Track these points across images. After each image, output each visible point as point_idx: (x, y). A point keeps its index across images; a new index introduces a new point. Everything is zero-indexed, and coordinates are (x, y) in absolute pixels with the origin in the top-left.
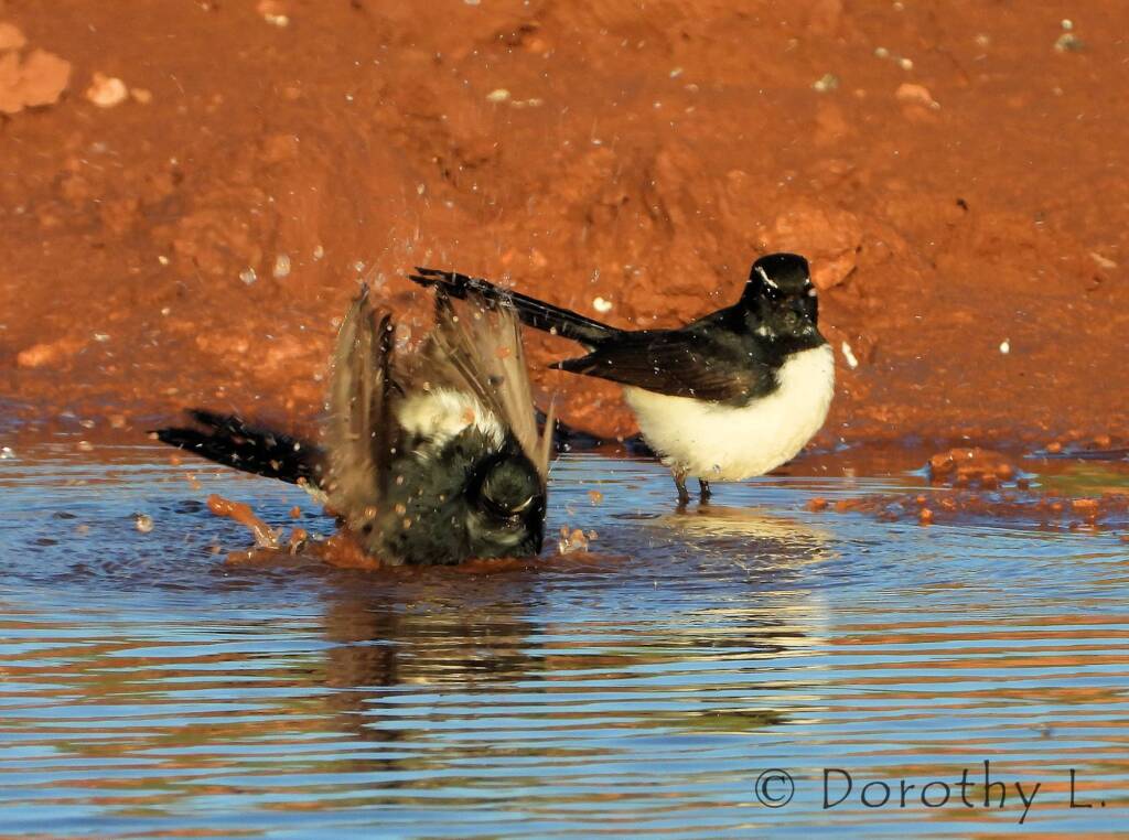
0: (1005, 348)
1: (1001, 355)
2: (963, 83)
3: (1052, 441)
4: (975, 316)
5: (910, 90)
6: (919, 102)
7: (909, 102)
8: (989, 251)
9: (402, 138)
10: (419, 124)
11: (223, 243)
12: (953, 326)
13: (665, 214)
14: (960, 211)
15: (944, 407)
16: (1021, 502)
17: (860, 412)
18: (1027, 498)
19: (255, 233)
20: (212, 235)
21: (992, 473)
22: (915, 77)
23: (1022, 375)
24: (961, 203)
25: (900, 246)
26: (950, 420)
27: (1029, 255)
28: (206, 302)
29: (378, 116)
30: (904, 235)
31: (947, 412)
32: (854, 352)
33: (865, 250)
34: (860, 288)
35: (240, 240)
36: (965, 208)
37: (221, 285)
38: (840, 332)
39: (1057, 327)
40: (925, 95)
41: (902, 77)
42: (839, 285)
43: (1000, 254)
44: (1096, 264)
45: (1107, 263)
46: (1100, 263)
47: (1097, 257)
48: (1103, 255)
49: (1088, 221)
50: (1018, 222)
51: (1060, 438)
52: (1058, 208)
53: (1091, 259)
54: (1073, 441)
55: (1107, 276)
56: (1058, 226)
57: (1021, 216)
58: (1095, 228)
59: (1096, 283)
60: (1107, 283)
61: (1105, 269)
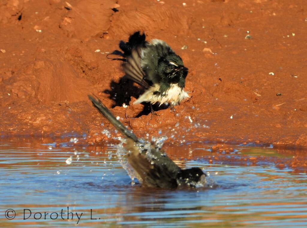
0: (231, 117)
1: (231, 119)
2: (220, 47)
3: (244, 142)
4: (224, 109)
5: (206, 49)
6: (209, 52)
7: (206, 52)
8: (228, 91)
9: (72, 62)
10: (76, 58)
11: (24, 90)
12: (217, 112)
14: (219, 81)
15: (215, 133)
19: (33, 88)
20: (22, 88)
21: (228, 150)
22: (208, 46)
23: (236, 124)
24: (220, 79)
25: (204, 90)
26: (217, 136)
27: (238, 93)
28: (20, 105)
29: (66, 56)
30: (205, 88)
31: (216, 134)
32: (191, 118)
33: (194, 92)
34: (193, 102)
35: (29, 89)
36: (221, 80)
37: (24, 101)
38: (188, 113)
39: (245, 112)
40: (211, 51)
41: (204, 46)
42: (187, 101)
43: (230, 93)
44: (255, 95)
45: (259, 95)
46: (257, 95)
47: (256, 94)
48: (257, 93)
49: (253, 84)
50: (235, 84)
51: (247, 141)
52: (245, 80)
53: (254, 94)
54: (250, 142)
55: (259, 99)
56: (245, 85)
57: (236, 83)
58: (255, 86)
59: (256, 100)
60: (259, 100)
61: (258, 97)
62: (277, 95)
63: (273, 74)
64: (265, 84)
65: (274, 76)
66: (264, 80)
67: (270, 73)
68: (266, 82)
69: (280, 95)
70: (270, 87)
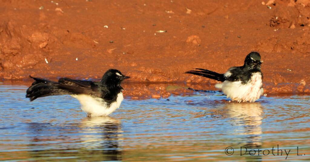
0: (77, 59)
1: (76, 61)
2: (68, 8)
3: (86, 78)
4: (71, 53)
5: (58, 9)
6: (60, 11)
7: (57, 11)
8: (74, 40)
12: (67, 55)
14: (68, 33)
15: (65, 71)
17: (48, 72)
22: (59, 7)
23: (80, 64)
24: (68, 31)
25: (56, 39)
26: (66, 73)
27: (82, 41)
30: (57, 37)
31: (65, 72)
32: (47, 60)
33: (49, 40)
34: (48, 48)
38: (44, 56)
39: (87, 55)
41: (56, 6)
42: (45, 47)
43: (76, 41)
44: (94, 43)
45: (97, 43)
47: (95, 41)
48: (96, 41)
49: (93, 34)
50: (79, 34)
51: (88, 77)
52: (87, 32)
53: (93, 42)
54: (90, 77)
55: (97, 45)
56: (87, 35)
57: (80, 33)
58: (94, 36)
59: (95, 46)
61: (96, 44)
62: (110, 42)
63: (107, 27)
64: (101, 35)
65: (108, 28)
66: (100, 31)
67: (105, 26)
68: (102, 33)
69: (112, 42)
70: (105, 36)
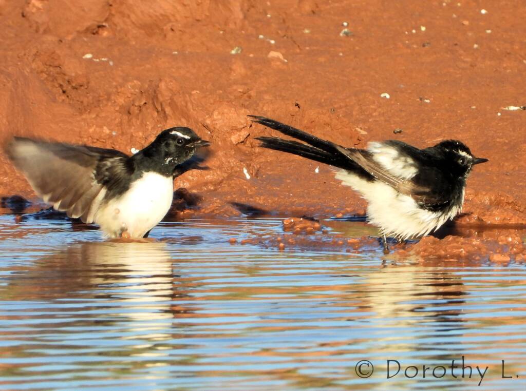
0: (317, 170)
1: (315, 174)
2: (298, 51)
3: (339, 213)
5: (273, 54)
6: (278, 59)
7: (273, 59)
8: (311, 126)
9: (45, 76)
10: (51, 69)
13: (163, 110)
14: (297, 109)
15: (289, 197)
16: (325, 240)
17: (251, 199)
18: (327, 238)
21: (311, 227)
22: (276, 48)
23: (325, 183)
24: (297, 105)
26: (292, 203)
27: (328, 129)
29: (34, 66)
31: (291, 200)
32: (248, 172)
33: (253, 126)
34: (251, 144)
36: (299, 107)
38: (242, 163)
40: (281, 57)
41: (270, 48)
42: (242, 142)
43: (315, 129)
44: (358, 133)
45: (363, 133)
46: (360, 132)
47: (359, 130)
48: (361, 128)
49: (354, 113)
50: (323, 113)
51: (342, 211)
52: (341, 107)
53: (356, 130)
54: (347, 212)
55: (363, 138)
56: (341, 115)
57: (324, 111)
58: (358, 116)
59: (358, 142)
60: (363, 141)
61: (363, 135)
62: (394, 132)
63: (388, 96)
64: (374, 114)
65: (390, 99)
66: (372, 106)
67: (383, 95)
68: (375, 110)
69: (400, 132)
70: (382, 118)
